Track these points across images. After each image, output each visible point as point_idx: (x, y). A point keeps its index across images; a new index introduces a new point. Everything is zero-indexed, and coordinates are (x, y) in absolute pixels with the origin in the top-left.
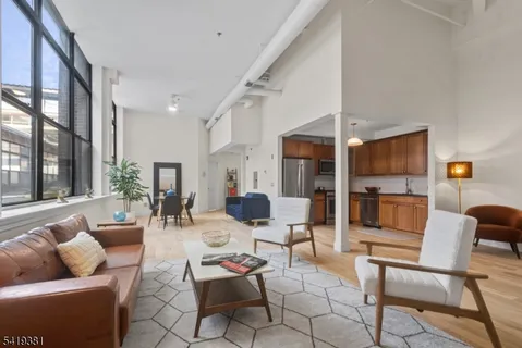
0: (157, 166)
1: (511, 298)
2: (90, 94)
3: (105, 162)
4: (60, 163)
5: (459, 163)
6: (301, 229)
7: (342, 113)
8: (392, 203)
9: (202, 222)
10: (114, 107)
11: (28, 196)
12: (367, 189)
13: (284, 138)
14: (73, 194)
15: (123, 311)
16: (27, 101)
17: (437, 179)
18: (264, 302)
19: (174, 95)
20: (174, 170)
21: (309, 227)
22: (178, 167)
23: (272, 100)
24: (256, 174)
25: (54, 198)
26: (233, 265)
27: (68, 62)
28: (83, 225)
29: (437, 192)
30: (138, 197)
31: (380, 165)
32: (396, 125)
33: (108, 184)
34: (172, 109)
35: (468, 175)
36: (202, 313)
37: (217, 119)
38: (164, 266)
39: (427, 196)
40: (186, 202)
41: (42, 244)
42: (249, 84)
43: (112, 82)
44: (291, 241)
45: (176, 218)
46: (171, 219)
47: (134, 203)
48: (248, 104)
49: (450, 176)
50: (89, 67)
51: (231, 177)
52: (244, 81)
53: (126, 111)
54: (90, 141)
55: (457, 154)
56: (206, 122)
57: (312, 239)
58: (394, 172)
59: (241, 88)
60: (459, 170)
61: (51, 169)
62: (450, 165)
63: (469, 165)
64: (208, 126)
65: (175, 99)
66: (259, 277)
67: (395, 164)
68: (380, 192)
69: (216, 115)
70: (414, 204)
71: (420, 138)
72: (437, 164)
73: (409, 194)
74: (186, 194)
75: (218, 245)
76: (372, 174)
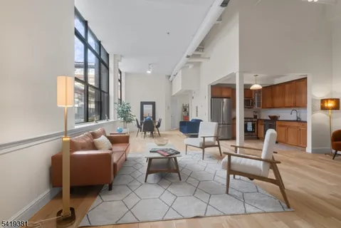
0: (143, 104)
1: (333, 184)
2: (108, 68)
3: (115, 103)
4: (95, 102)
5: (332, 99)
6: (212, 140)
7: (240, 72)
8: (284, 126)
9: (166, 135)
10: (120, 73)
11: (83, 120)
12: (269, 117)
13: (212, 86)
14: (101, 119)
15: (115, 165)
16: (83, 79)
17: (314, 111)
18: (177, 171)
19: (150, 65)
20: (151, 106)
21: (217, 138)
22: (153, 104)
23: (205, 63)
24: (197, 108)
25: (93, 121)
26: (162, 153)
27: (98, 56)
28: (104, 133)
29: (313, 119)
30: (130, 121)
31: (277, 101)
32: (283, 76)
33: (117, 114)
34: (149, 72)
35: (336, 108)
36: (149, 172)
37: (175, 75)
38: (140, 156)
39: (306, 122)
40: (157, 124)
41: (88, 139)
42: (188, 57)
43: (118, 61)
44: (204, 146)
45: (152, 133)
46: (148, 133)
47: (128, 124)
48: (191, 66)
49: (323, 108)
50: (108, 55)
51: (185, 109)
52: (185, 55)
53: (126, 73)
54: (108, 92)
55: (331, 93)
56: (170, 76)
57: (219, 146)
58: (287, 105)
59: (184, 59)
60: (330, 104)
61: (92, 106)
62: (323, 101)
63: (337, 101)
64: (171, 79)
65: (151, 66)
66: (175, 158)
67: (288, 100)
68: (280, 119)
69: (174, 73)
70: (298, 127)
71: (302, 83)
72: (314, 100)
73: (298, 121)
74: (157, 120)
75: (163, 145)
76: (273, 107)
